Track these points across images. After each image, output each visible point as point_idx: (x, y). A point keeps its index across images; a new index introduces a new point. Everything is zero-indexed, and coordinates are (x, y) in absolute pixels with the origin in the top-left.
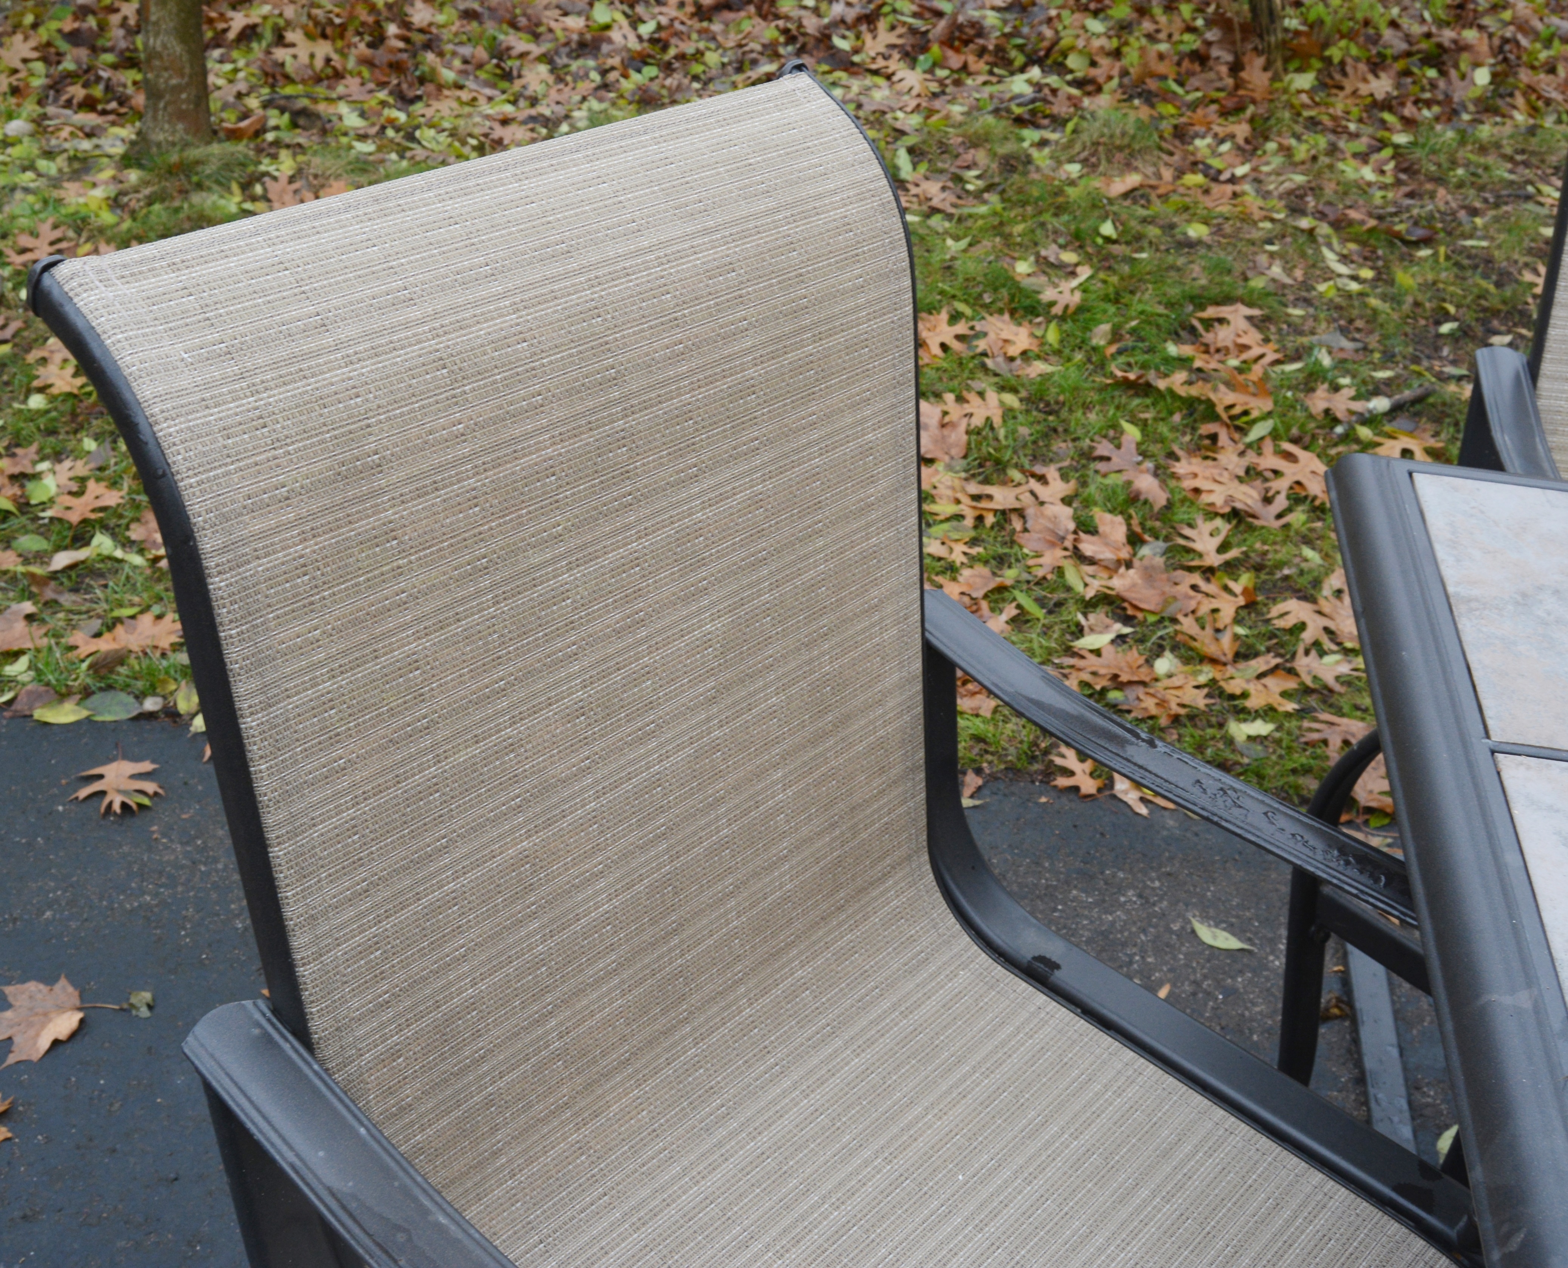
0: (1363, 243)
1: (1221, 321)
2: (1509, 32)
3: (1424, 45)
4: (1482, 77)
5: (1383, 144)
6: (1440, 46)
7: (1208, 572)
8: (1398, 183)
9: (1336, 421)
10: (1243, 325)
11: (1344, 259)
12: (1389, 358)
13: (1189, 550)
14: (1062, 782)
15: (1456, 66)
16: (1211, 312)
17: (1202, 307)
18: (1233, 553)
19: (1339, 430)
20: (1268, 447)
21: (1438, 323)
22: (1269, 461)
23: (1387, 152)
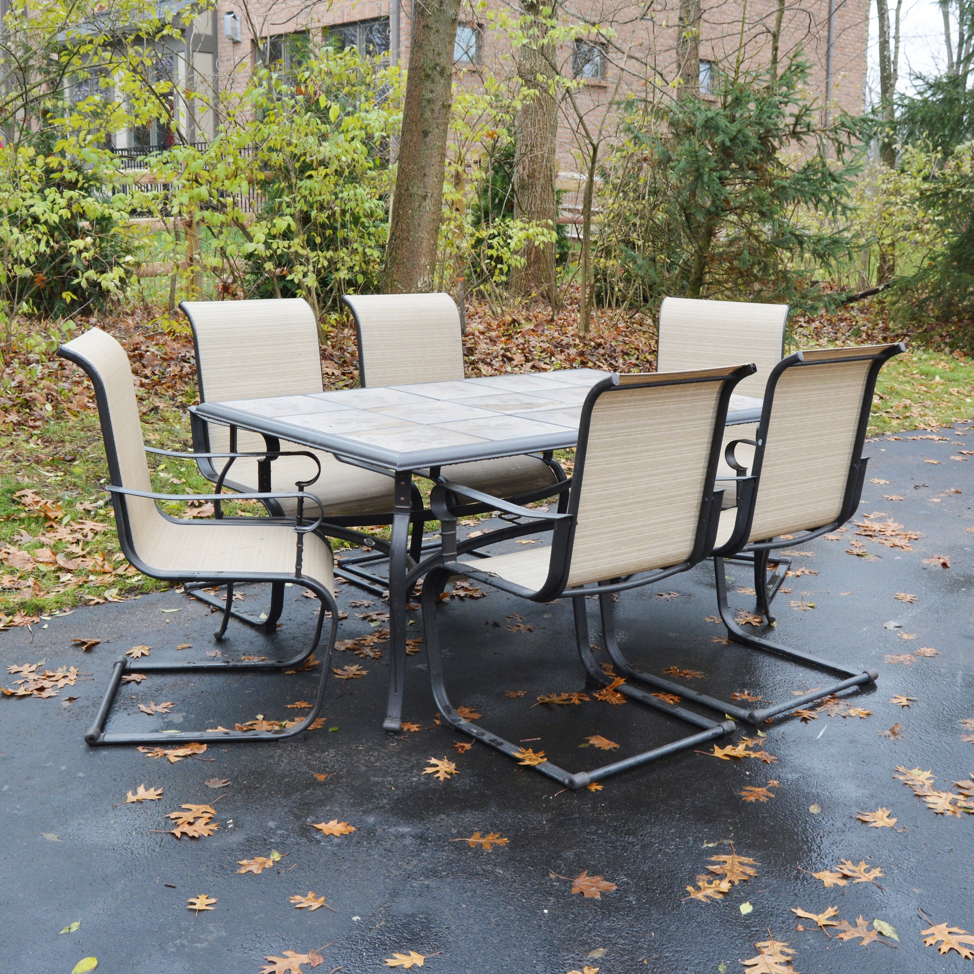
0: (51, 466)
1: (23, 496)
2: (45, 390)
3: (19, 401)
4: (49, 407)
5: (32, 436)
6: (26, 400)
7: (84, 556)
8: (47, 446)
9: (89, 511)
10: (33, 496)
11: (48, 471)
12: (91, 494)
13: (73, 553)
14: (92, 603)
15: (36, 405)
16: (18, 494)
17: (15, 493)
18: (88, 549)
19: (92, 513)
20: (72, 523)
21: (99, 480)
22: (76, 527)
23: (35, 438)
